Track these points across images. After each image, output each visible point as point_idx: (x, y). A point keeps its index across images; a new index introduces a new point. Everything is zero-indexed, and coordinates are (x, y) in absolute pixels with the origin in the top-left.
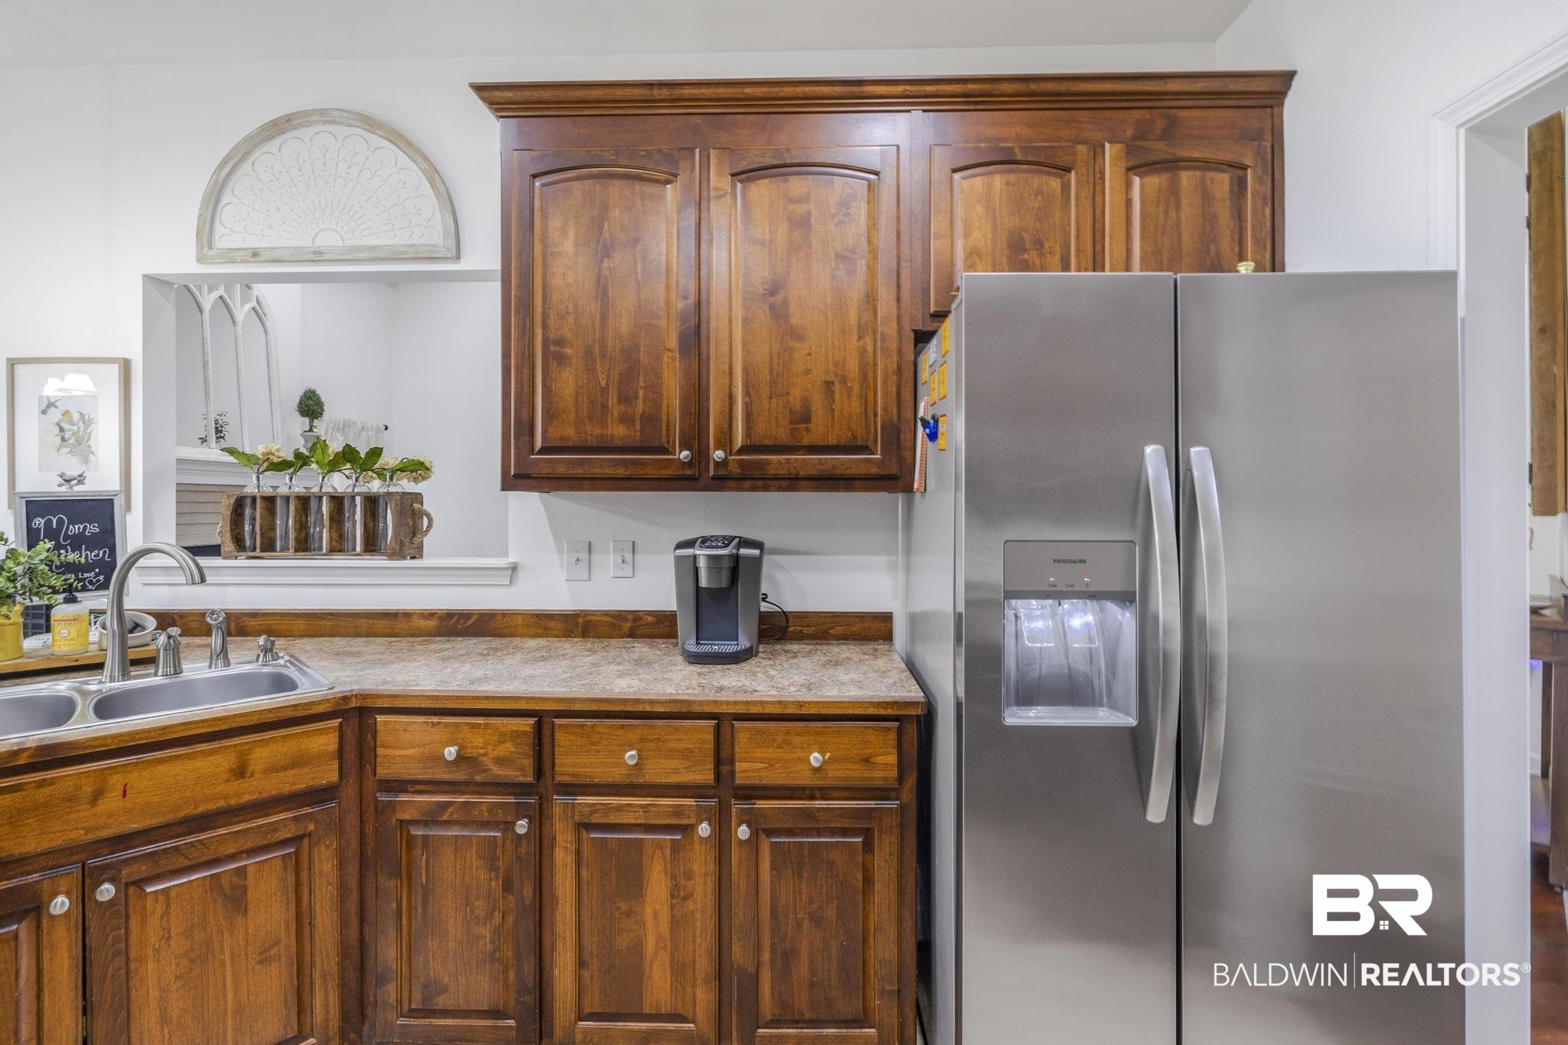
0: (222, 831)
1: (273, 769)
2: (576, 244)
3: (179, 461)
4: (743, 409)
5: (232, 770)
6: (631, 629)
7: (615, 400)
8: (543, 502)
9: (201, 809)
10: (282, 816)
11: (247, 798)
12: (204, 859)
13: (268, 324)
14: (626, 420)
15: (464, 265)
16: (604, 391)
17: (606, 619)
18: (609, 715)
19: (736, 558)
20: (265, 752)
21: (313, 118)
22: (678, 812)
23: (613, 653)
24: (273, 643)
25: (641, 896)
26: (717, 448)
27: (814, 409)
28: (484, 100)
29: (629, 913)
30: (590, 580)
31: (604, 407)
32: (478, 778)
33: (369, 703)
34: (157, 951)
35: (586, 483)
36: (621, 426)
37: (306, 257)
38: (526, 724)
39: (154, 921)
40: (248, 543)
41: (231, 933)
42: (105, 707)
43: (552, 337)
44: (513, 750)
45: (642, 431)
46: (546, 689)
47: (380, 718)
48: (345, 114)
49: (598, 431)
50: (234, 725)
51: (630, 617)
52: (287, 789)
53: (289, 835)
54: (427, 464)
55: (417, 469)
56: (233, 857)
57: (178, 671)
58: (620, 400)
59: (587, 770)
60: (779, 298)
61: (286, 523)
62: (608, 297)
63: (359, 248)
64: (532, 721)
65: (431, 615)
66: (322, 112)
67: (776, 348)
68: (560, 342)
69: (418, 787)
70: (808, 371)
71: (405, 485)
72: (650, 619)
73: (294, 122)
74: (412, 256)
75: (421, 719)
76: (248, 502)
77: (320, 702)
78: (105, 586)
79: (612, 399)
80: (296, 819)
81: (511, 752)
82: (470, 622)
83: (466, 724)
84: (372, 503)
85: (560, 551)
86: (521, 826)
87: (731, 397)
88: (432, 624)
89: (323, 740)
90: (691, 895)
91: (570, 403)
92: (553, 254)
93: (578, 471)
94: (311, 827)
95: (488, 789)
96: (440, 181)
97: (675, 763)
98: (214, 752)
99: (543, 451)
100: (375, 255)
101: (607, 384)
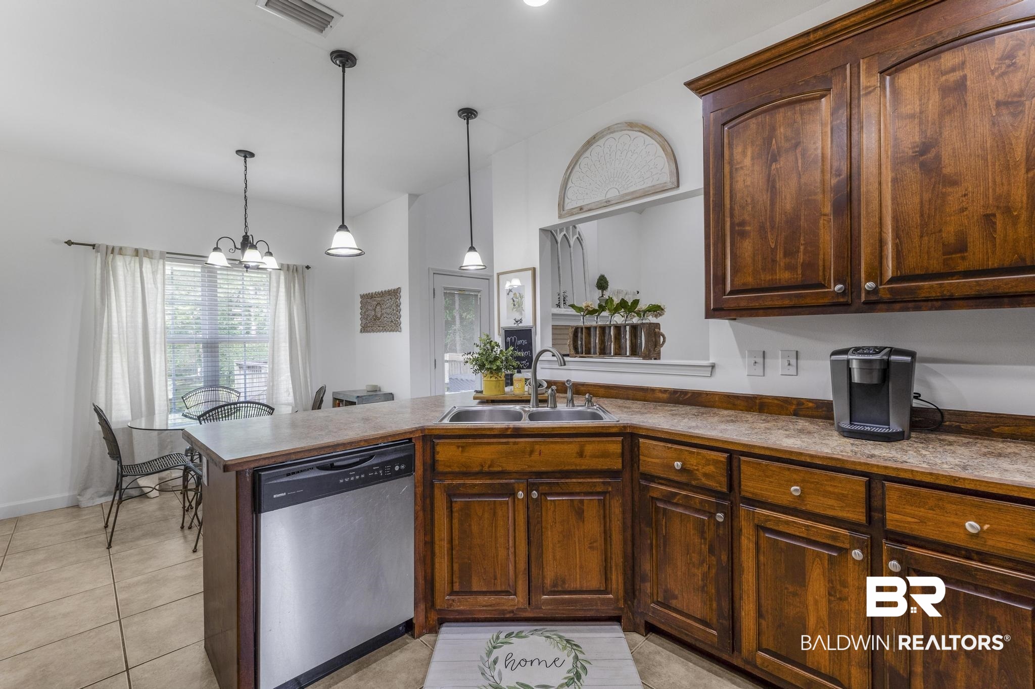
0: (574, 480)
1: (594, 456)
2: (753, 159)
3: (553, 315)
4: (893, 249)
5: (577, 453)
6: (795, 410)
7: (782, 255)
8: (731, 325)
9: (566, 468)
10: (598, 480)
11: (583, 467)
12: (567, 491)
13: (583, 245)
14: (790, 268)
15: (683, 189)
16: (774, 251)
17: (776, 402)
18: (778, 460)
19: (888, 363)
20: (592, 447)
21: (605, 133)
22: (835, 537)
23: (780, 424)
24: (591, 398)
25: (805, 586)
26: (867, 280)
27: (970, 239)
28: (692, 89)
29: (795, 594)
30: (764, 376)
31: (774, 261)
32: (693, 483)
33: (635, 431)
34: (551, 526)
35: (761, 311)
36: (787, 272)
37: (602, 205)
38: (723, 457)
39: (550, 513)
40: (580, 350)
41: (578, 529)
42: (532, 417)
43: (737, 221)
44: (714, 470)
45: (803, 275)
46: (735, 437)
47: (641, 440)
48: (619, 125)
49: (769, 277)
50: (579, 432)
51: (795, 402)
52: (600, 467)
53: (600, 490)
54: (662, 307)
55: (657, 310)
56: (578, 494)
57: (555, 406)
58: (786, 255)
59: (763, 492)
60: (931, 155)
61: (596, 340)
62: (776, 189)
63: (627, 194)
64: (726, 455)
65: (665, 391)
66: (609, 128)
67: (926, 196)
68: (742, 223)
69: (660, 481)
70: (963, 210)
71: (651, 319)
72: (810, 405)
73: (597, 138)
74: (653, 191)
75: (662, 444)
76: (580, 330)
77: (613, 427)
78: (529, 367)
79: (780, 255)
80: (603, 483)
81: (713, 472)
82: (687, 397)
83: (687, 451)
84: (634, 328)
85: (743, 356)
86: (719, 516)
87: (881, 243)
88: (665, 396)
89: (615, 446)
90: (846, 599)
91: (749, 260)
92: (736, 169)
93: (756, 304)
94: (610, 489)
95: (699, 491)
96: (668, 146)
97: (831, 502)
98: (571, 443)
99: (731, 293)
100: (634, 196)
101: (776, 246)
